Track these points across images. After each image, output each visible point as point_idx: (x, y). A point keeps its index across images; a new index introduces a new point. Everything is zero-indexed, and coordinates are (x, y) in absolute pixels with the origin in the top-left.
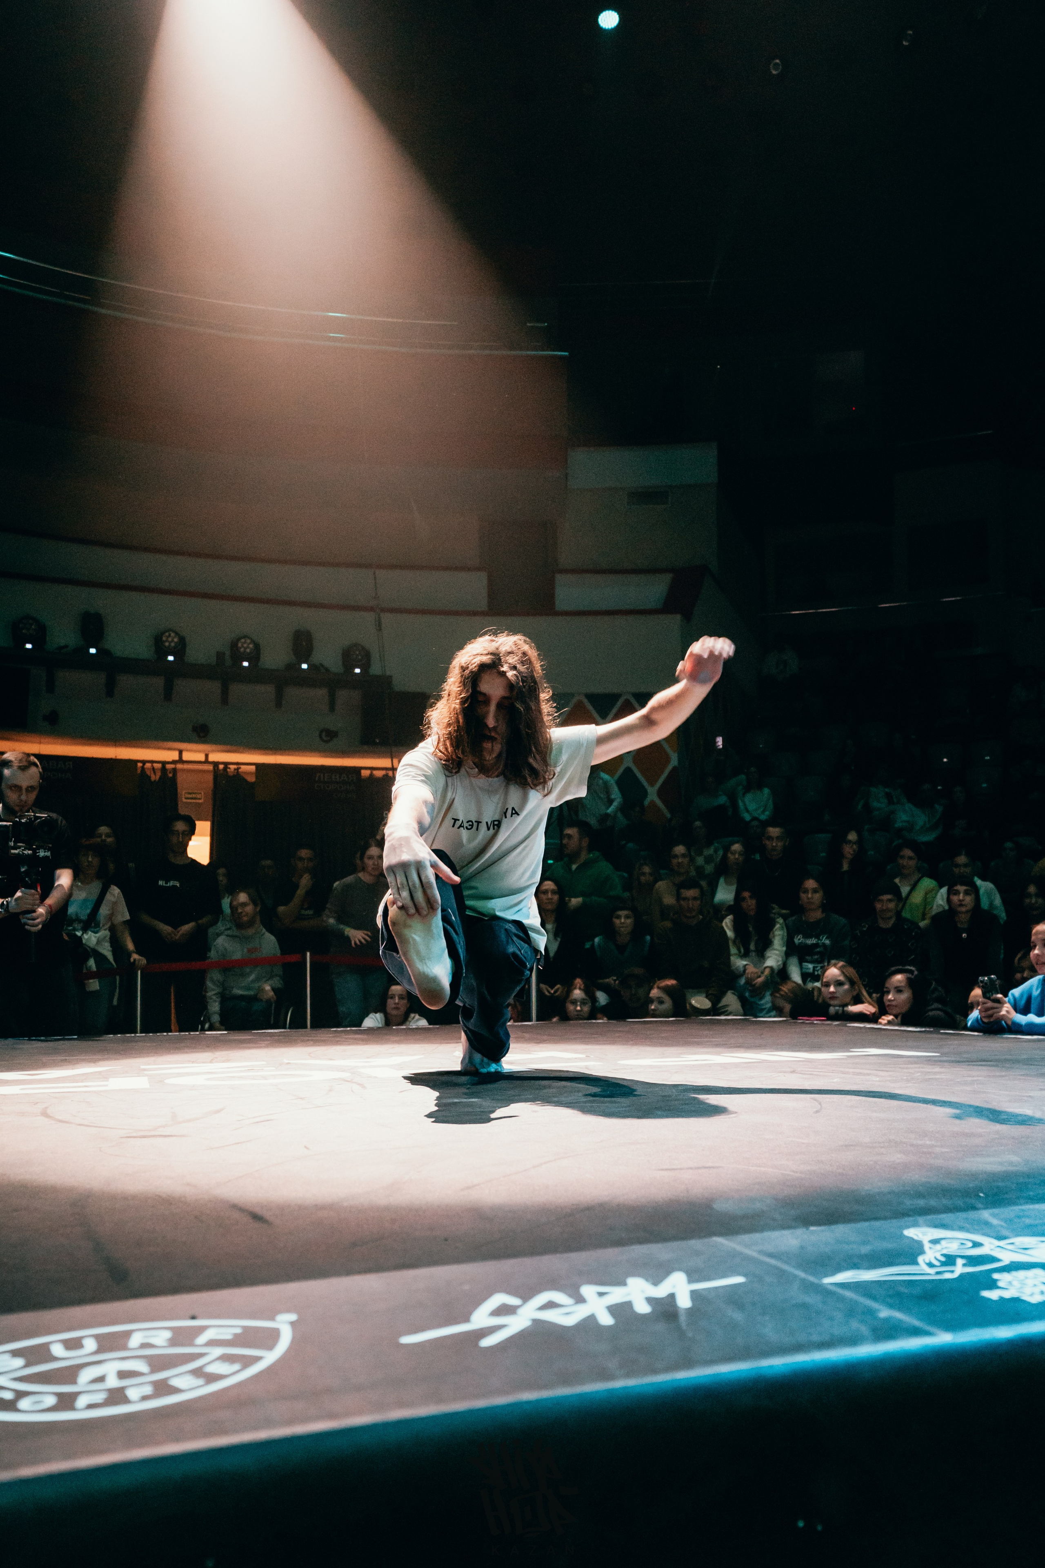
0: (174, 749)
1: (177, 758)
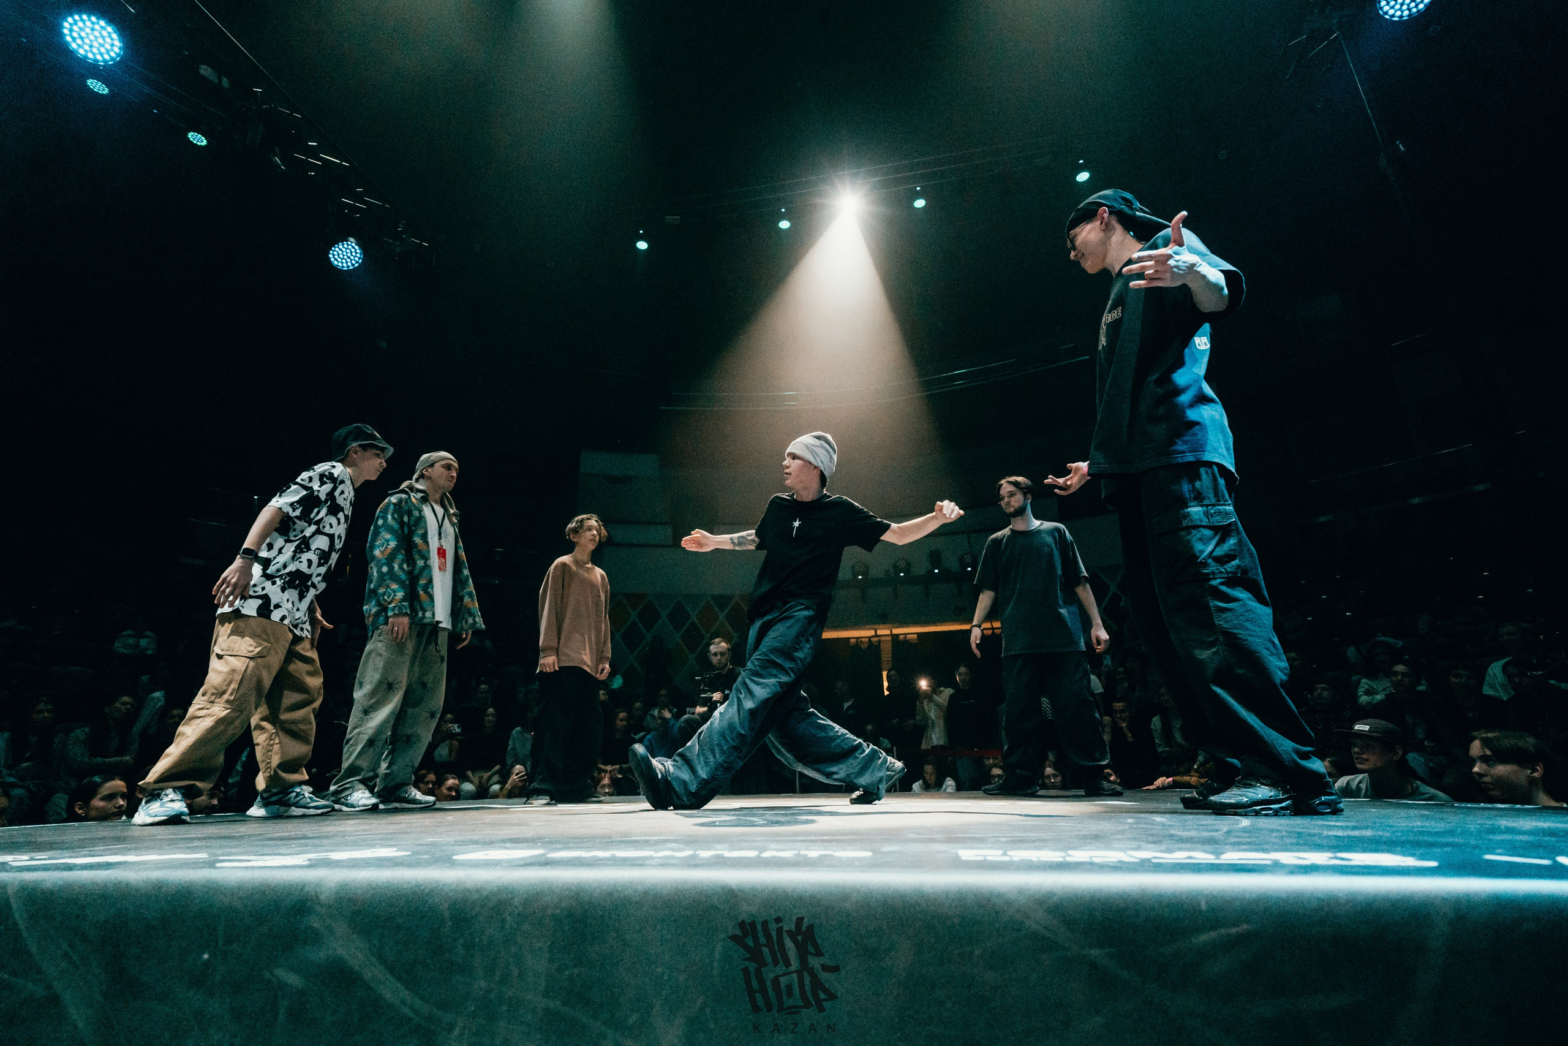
0: (872, 630)
1: (874, 634)
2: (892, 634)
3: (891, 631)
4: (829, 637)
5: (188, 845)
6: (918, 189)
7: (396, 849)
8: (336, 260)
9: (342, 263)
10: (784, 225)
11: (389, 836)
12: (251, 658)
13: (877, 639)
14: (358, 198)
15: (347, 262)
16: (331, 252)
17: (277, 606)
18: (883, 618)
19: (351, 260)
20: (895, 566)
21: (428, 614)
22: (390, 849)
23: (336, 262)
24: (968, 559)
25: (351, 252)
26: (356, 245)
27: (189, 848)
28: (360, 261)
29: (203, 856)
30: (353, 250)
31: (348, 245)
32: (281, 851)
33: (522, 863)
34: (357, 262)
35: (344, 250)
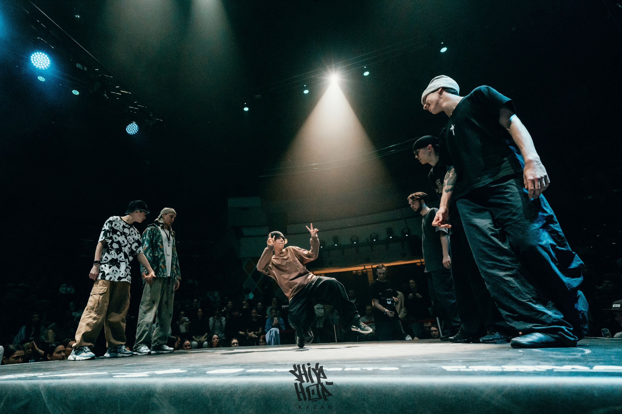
0: (363, 266)
1: (364, 268)
2: (372, 268)
3: (372, 267)
4: (344, 271)
5: (98, 369)
6: (365, 67)
7: (180, 369)
8: (129, 131)
9: (131, 132)
10: (306, 92)
11: (174, 364)
12: (100, 294)
13: (365, 270)
14: (135, 105)
15: (133, 131)
16: (127, 128)
17: (108, 274)
18: (368, 261)
19: (134, 130)
20: (371, 236)
21: (165, 274)
22: (178, 370)
23: (129, 132)
24: (406, 231)
25: (134, 127)
26: (136, 124)
27: (98, 370)
28: (138, 130)
29: (105, 373)
30: (135, 126)
31: (133, 124)
32: (135, 371)
33: (238, 374)
34: (136, 131)
35: (131, 127)
